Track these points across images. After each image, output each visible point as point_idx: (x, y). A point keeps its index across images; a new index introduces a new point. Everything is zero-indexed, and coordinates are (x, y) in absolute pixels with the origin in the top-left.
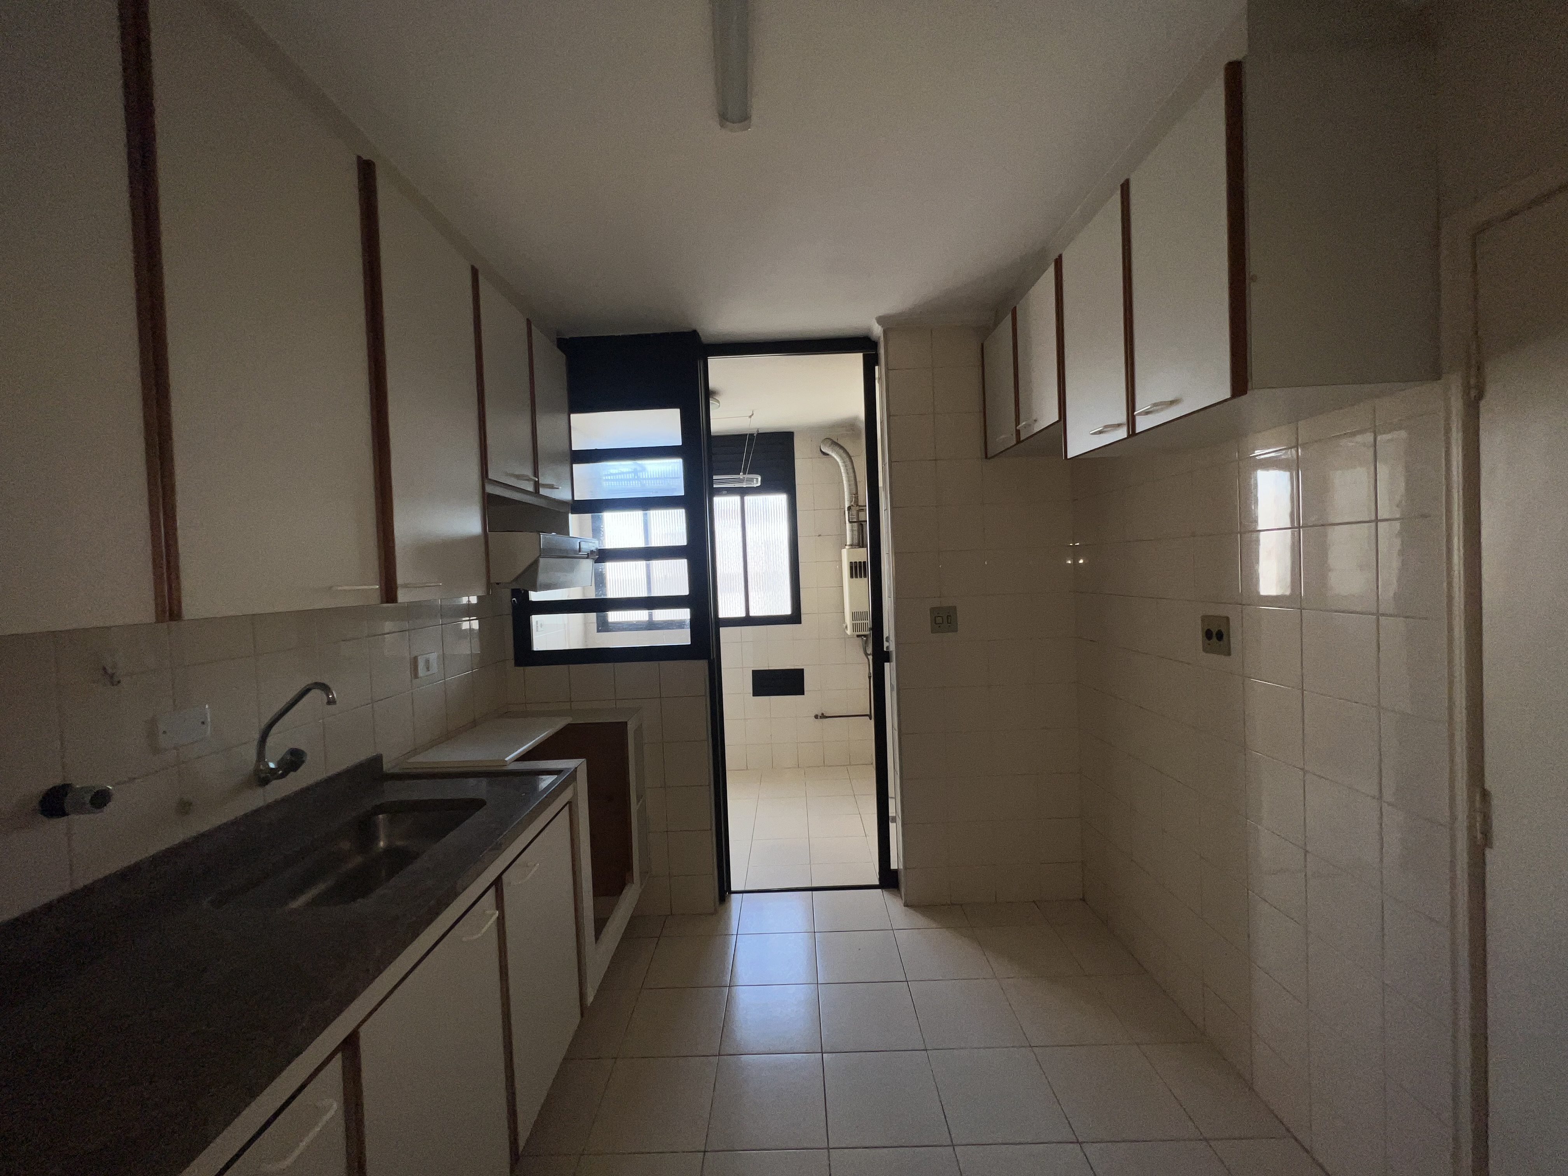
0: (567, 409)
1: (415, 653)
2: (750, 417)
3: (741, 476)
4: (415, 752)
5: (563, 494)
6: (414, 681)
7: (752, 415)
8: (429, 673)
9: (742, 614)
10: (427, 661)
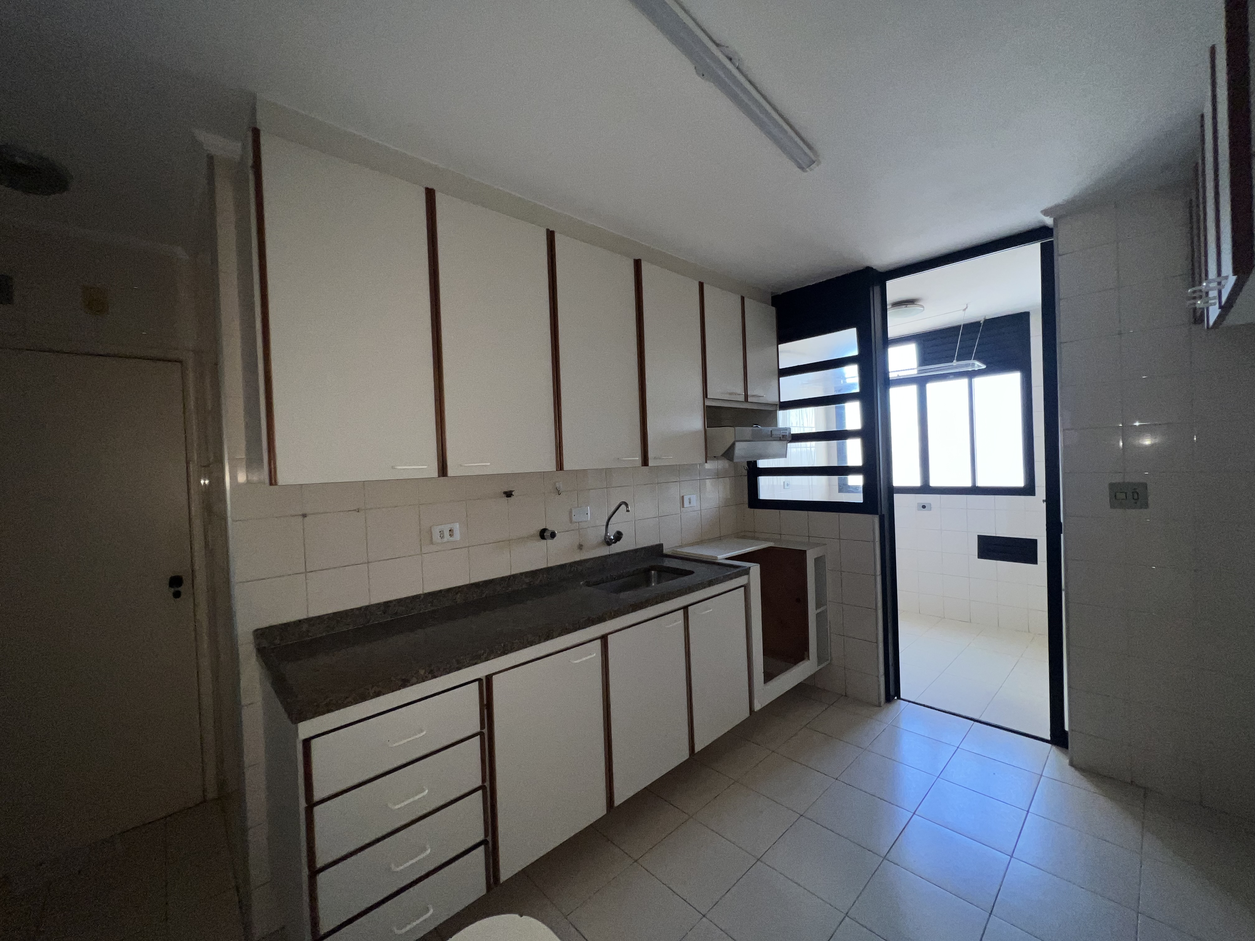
0: (775, 341)
1: (682, 495)
2: (965, 310)
3: (955, 363)
4: (681, 546)
5: (772, 398)
6: (682, 509)
7: (967, 308)
8: (690, 505)
9: (968, 484)
10: (690, 499)
